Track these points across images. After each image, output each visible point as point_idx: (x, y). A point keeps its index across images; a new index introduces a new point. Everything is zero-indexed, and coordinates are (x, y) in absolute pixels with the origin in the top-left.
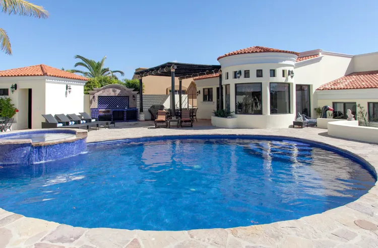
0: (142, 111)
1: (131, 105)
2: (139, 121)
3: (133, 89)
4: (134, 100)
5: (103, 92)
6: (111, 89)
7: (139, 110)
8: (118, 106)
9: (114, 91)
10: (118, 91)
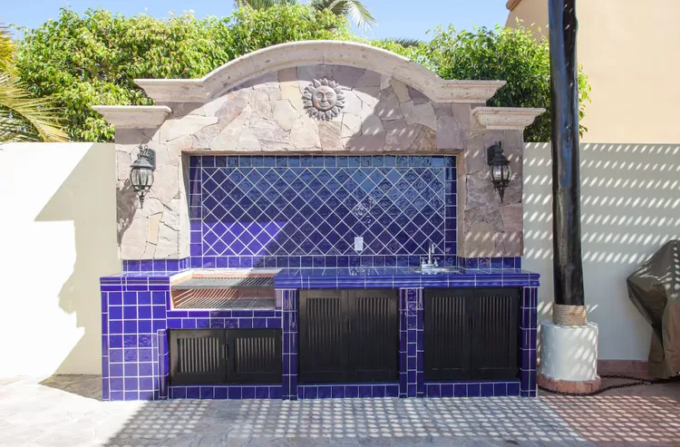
0: (578, 299)
1: (476, 240)
2: (550, 389)
3: (492, 87)
4: (500, 185)
5: (224, 117)
6: (293, 91)
7: (546, 287)
8: (359, 244)
9: (319, 109)
10: (356, 109)
